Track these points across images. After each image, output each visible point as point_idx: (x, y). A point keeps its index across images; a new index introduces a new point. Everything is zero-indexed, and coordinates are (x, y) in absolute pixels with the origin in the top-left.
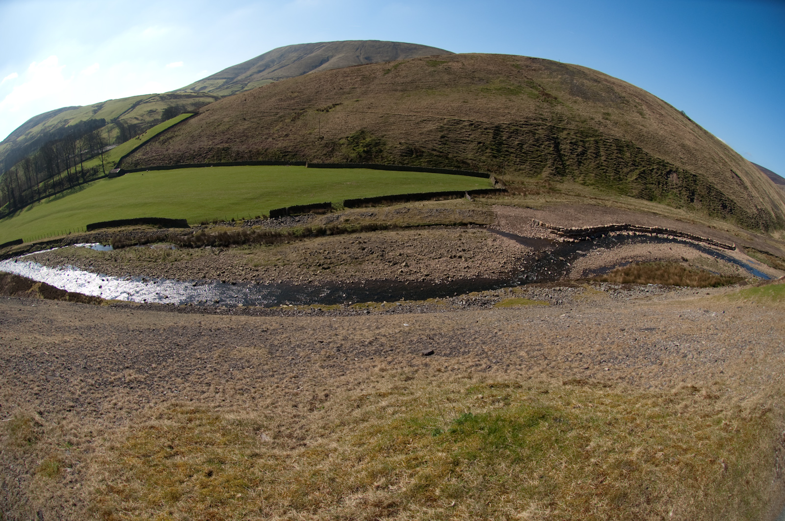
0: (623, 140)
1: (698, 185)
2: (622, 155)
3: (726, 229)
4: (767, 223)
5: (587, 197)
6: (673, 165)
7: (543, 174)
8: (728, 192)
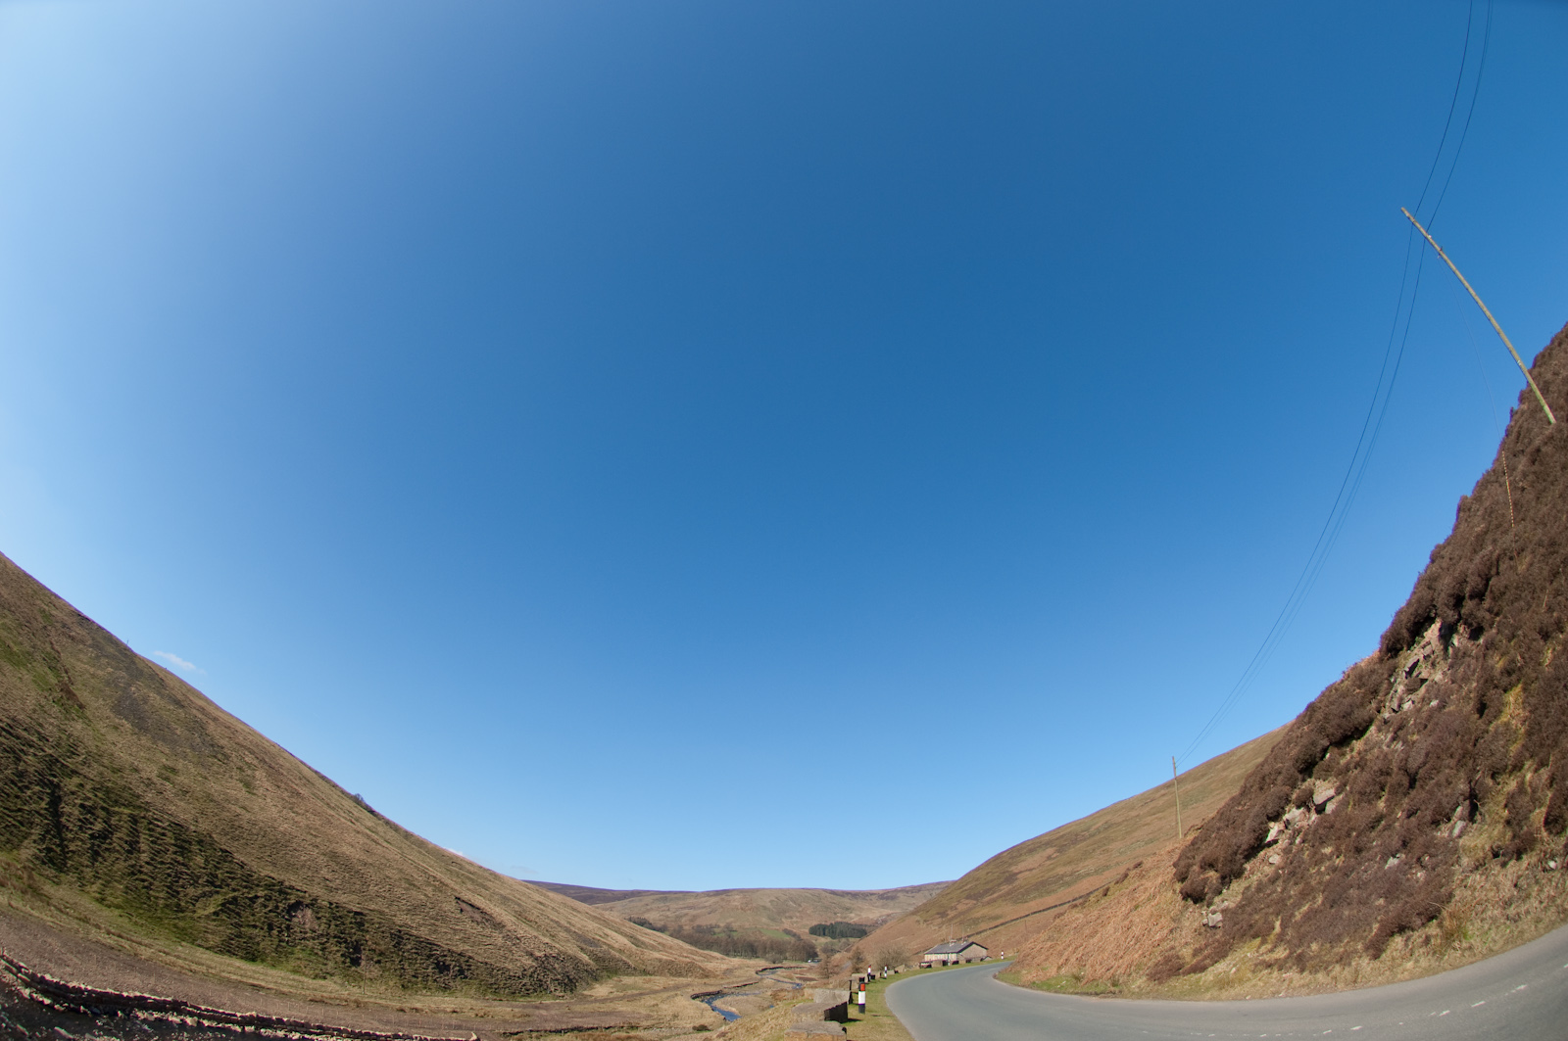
0: (193, 828)
1: (368, 931)
2: (186, 860)
3: (448, 1010)
4: (568, 976)
5: (100, 928)
6: (305, 892)
7: (23, 851)
8: (448, 940)
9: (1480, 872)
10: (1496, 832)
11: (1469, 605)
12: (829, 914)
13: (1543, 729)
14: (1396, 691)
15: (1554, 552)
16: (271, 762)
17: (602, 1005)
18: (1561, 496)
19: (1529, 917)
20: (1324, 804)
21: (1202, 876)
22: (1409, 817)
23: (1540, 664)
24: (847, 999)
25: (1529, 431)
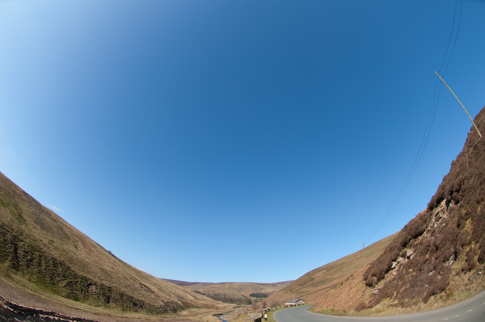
0: (58, 259)
1: (112, 293)
2: (56, 269)
3: (137, 318)
4: (174, 308)
5: (29, 289)
6: (93, 280)
7: (5, 264)
8: (137, 296)
9: (458, 276)
10: (463, 264)
11: (455, 194)
12: (256, 290)
13: (478, 232)
14: (432, 221)
15: (481, 177)
16: (83, 240)
17: (185, 317)
18: (483, 159)
19: (473, 289)
20: (410, 256)
21: (372, 279)
22: (436, 259)
23: (477, 212)
24: (261, 316)
25: (473, 140)
